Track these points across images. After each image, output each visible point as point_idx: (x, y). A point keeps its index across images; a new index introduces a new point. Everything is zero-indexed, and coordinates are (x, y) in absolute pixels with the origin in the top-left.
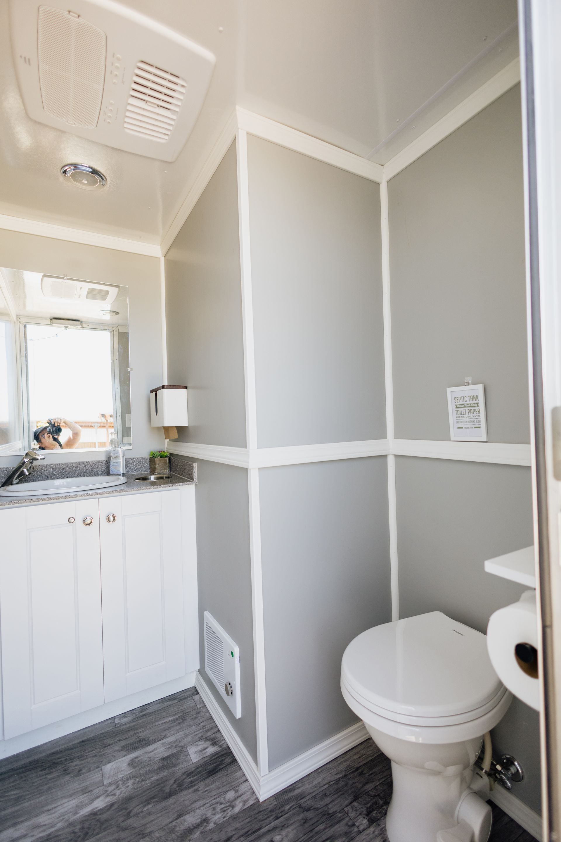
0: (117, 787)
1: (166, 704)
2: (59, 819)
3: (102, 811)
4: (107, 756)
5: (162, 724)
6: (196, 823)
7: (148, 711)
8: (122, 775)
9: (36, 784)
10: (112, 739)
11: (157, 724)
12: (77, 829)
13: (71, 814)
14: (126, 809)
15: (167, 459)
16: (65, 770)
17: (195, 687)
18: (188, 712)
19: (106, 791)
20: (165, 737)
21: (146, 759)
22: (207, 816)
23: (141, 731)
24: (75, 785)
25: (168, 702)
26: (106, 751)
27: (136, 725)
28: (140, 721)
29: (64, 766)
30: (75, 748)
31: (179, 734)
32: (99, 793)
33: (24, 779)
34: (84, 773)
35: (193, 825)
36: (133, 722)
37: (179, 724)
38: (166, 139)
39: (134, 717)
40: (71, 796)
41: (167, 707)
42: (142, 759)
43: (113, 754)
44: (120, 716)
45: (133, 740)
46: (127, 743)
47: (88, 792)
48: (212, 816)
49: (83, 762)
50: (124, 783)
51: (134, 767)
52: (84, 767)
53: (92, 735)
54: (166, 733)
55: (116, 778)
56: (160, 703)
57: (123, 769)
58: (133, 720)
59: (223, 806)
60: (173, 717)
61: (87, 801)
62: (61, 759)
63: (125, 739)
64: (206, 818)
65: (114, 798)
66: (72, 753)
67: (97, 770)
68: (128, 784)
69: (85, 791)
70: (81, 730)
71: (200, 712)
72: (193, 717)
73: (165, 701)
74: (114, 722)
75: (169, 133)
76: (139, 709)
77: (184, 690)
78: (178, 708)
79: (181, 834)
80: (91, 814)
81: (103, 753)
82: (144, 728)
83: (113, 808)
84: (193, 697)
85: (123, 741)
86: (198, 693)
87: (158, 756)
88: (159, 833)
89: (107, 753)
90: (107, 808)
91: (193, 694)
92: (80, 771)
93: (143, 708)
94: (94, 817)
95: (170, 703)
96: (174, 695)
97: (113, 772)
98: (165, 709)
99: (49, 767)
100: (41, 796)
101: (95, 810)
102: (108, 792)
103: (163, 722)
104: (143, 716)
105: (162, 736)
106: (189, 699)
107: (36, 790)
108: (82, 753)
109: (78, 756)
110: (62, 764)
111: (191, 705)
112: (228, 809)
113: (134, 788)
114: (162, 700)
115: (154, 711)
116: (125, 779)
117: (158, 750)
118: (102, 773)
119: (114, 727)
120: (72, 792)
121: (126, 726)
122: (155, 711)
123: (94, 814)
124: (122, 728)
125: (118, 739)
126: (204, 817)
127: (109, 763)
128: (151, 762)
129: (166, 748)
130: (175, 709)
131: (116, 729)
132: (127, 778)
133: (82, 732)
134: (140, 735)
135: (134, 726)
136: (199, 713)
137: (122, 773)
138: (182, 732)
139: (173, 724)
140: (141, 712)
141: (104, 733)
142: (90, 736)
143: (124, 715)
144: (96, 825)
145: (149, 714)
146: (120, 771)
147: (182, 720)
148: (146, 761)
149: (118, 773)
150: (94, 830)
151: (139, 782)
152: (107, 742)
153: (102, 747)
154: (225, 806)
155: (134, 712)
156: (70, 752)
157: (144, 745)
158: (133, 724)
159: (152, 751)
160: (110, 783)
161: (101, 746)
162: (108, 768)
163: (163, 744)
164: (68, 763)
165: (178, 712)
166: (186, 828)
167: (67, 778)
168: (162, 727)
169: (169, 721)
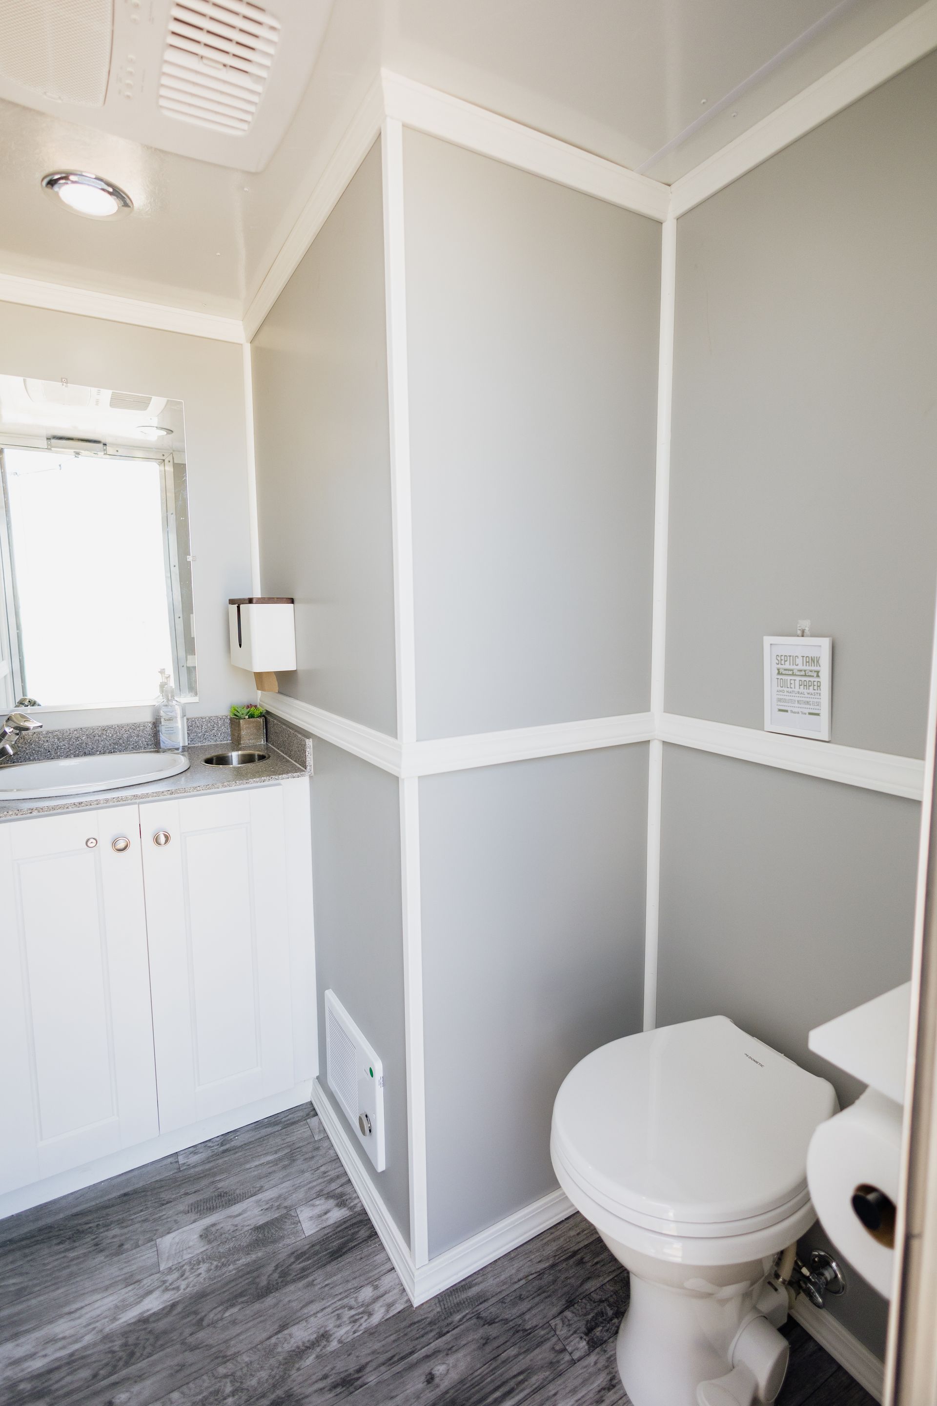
0: (182, 1276)
1: (264, 1132)
2: (86, 1329)
3: (158, 1316)
4: (165, 1221)
5: (256, 1166)
6: (309, 1341)
7: (233, 1144)
8: (191, 1256)
9: (48, 1267)
10: (174, 1192)
11: (248, 1166)
12: (116, 1345)
13: (107, 1320)
14: (196, 1313)
15: (261, 720)
16: (96, 1245)
17: (311, 1103)
18: (298, 1148)
19: (164, 1282)
20: (261, 1190)
21: (228, 1228)
22: (328, 1329)
23: (220, 1178)
24: (113, 1271)
25: (266, 1128)
26: (164, 1213)
27: (214, 1169)
28: (220, 1161)
29: (94, 1237)
30: (113, 1206)
31: (283, 1185)
32: (152, 1285)
33: (29, 1258)
34: (127, 1250)
35: (304, 1343)
36: (209, 1162)
37: (285, 1167)
38: (244, 130)
39: (210, 1154)
40: (107, 1288)
41: (266, 1138)
42: (222, 1228)
43: (175, 1218)
44: (186, 1151)
45: (208, 1193)
46: (198, 1199)
47: (135, 1283)
48: (336, 1329)
49: (126, 1230)
50: (192, 1269)
51: (210, 1242)
52: (127, 1239)
53: (141, 1184)
54: (262, 1182)
55: (180, 1260)
56: (252, 1130)
57: (191, 1244)
58: (208, 1158)
59: (353, 1312)
60: (275, 1155)
61: (132, 1299)
62: (90, 1225)
63: (195, 1192)
64: (326, 1332)
65: (177, 1294)
66: (107, 1215)
67: (149, 1244)
68: (199, 1271)
69: (130, 1280)
70: (122, 1174)
71: (320, 1147)
72: (307, 1156)
73: (262, 1126)
74: (177, 1162)
75: (248, 118)
76: (218, 1139)
77: (292, 1108)
78: (283, 1140)
79: (286, 1359)
80: (139, 1321)
81: (158, 1215)
82: (225, 1174)
83: (175, 1312)
84: (308, 1120)
85: (191, 1196)
86: (316, 1114)
87: (249, 1222)
88: (249, 1356)
89: (165, 1217)
90: (164, 1312)
91: (308, 1116)
92: (121, 1245)
93: (226, 1138)
94: (145, 1326)
95: (269, 1130)
96: (276, 1116)
97: (176, 1250)
98: (261, 1140)
99: (69, 1238)
100: (58, 1288)
101: (145, 1315)
102: (167, 1284)
103: (257, 1163)
104: (224, 1151)
105: (256, 1188)
106: (302, 1123)
107: (49, 1278)
108: (124, 1215)
109: (118, 1221)
110: (91, 1233)
111: (305, 1135)
112: (362, 1317)
113: (210, 1278)
114: (256, 1124)
115: (243, 1143)
116: (195, 1262)
117: (249, 1213)
118: (157, 1250)
119: (176, 1171)
120: (107, 1283)
121: (197, 1169)
122: (245, 1144)
123: (144, 1321)
124: (189, 1172)
125: (182, 1191)
126: (322, 1331)
127: (169, 1233)
128: (238, 1234)
129: (262, 1210)
130: (278, 1140)
131: (180, 1174)
132: (198, 1259)
133: (124, 1178)
134: (220, 1185)
135: (210, 1169)
136: (317, 1149)
137: (189, 1251)
138: (289, 1182)
139: (273, 1168)
140: (222, 1144)
141: (161, 1181)
142: (137, 1186)
143: (194, 1150)
144: (147, 1340)
145: (235, 1149)
146: (186, 1249)
147: (289, 1161)
148: (229, 1230)
149: (183, 1250)
150: (144, 1348)
151: (217, 1266)
152: (165, 1196)
153: (156, 1205)
154: (357, 1312)
155: (210, 1144)
156: (104, 1212)
157: (226, 1203)
158: (208, 1166)
159: (239, 1215)
160: (170, 1268)
161: (155, 1202)
162: (167, 1242)
163: (257, 1202)
164: (102, 1233)
165: (283, 1146)
166: (293, 1348)
167: (100, 1258)
168: (256, 1173)
169: (268, 1163)
